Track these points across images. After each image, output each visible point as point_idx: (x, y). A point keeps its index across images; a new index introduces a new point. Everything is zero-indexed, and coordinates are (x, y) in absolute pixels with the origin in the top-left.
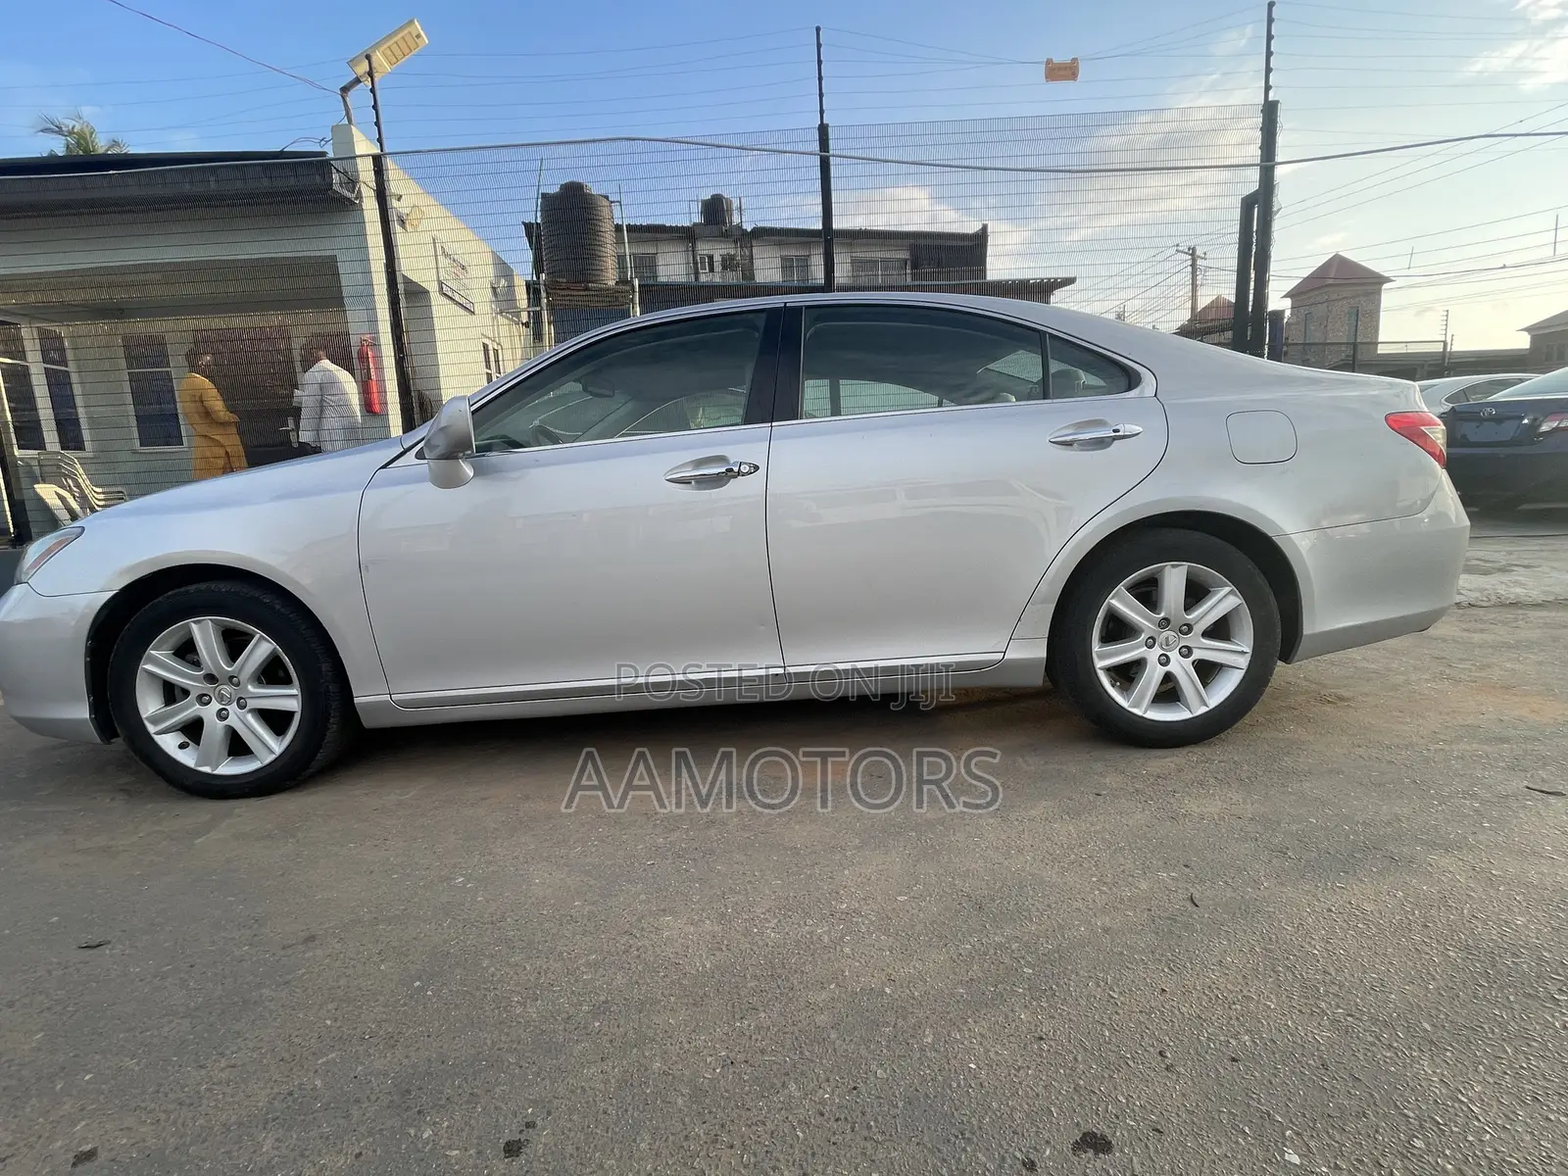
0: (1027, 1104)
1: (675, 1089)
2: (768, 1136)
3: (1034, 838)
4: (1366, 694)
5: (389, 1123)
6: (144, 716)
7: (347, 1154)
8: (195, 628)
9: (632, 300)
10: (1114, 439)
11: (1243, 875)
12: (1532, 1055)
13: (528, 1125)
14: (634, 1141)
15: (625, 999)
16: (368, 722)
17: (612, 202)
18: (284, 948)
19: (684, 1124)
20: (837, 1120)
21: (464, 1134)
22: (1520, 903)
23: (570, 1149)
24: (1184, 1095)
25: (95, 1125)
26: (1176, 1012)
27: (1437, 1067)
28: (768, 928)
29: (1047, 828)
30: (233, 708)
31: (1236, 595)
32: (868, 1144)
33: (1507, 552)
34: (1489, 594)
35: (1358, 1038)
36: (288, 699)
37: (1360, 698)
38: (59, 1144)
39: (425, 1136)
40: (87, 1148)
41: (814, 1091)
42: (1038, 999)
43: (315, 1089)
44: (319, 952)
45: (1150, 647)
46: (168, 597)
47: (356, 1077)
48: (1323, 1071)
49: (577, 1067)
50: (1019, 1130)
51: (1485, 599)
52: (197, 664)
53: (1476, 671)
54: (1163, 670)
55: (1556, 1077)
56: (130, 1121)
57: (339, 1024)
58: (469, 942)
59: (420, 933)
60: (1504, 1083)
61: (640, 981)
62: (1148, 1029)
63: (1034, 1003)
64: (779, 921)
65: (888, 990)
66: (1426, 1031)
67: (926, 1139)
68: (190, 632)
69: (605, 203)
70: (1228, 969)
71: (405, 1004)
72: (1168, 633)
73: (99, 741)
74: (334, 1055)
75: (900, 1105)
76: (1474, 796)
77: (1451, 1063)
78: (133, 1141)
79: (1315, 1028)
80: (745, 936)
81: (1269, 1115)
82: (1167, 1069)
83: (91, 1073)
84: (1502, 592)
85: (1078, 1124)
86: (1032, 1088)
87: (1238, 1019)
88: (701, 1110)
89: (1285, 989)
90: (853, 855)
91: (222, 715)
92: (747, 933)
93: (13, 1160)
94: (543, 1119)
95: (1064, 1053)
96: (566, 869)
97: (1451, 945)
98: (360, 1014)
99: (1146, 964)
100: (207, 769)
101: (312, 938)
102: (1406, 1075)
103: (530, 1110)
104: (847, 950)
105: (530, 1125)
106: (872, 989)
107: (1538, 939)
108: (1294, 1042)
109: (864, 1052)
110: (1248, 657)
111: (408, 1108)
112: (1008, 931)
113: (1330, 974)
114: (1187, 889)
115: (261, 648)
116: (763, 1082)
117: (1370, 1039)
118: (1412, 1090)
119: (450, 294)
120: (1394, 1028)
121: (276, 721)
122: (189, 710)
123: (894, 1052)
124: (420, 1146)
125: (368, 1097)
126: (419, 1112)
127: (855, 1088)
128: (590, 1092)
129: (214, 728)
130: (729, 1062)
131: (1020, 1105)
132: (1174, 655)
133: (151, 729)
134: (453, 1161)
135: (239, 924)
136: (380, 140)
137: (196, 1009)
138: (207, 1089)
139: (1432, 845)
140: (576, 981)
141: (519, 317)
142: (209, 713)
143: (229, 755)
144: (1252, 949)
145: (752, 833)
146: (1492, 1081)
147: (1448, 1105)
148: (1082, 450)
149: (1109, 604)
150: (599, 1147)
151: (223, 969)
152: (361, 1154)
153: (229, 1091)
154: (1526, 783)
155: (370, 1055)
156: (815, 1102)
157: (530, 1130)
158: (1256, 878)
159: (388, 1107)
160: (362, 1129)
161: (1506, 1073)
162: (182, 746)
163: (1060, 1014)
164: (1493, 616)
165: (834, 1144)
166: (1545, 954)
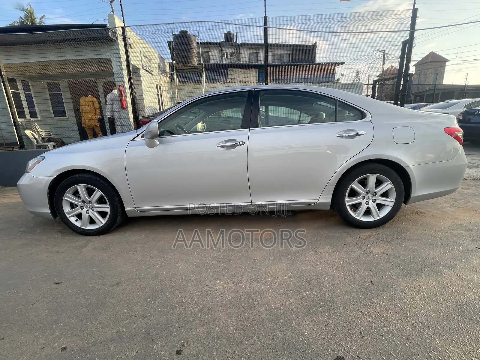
0: (322, 346)
1: (222, 336)
2: (249, 353)
3: (325, 259)
4: (429, 211)
5: (144, 343)
6: (65, 212)
7: (134, 352)
8: (78, 187)
9: (202, 70)
10: (357, 135)
11: (387, 274)
12: (469, 339)
13: (182, 345)
14: (212, 352)
15: (207, 307)
16: (129, 215)
17: (196, 37)
18: (111, 286)
19: (225, 348)
20: (268, 348)
21: (165, 347)
22: (471, 288)
23: (194, 353)
24: (367, 346)
25: (65, 339)
26: (365, 319)
27: (441, 341)
28: (247, 286)
29: (329, 256)
30: (90, 210)
31: (391, 184)
32: (277, 357)
33: (478, 160)
34: (471, 176)
35: (418, 330)
36: (106, 208)
37: (427, 213)
38: (57, 344)
39: (155, 347)
40: (64, 346)
41: (261, 340)
42: (325, 313)
43: (123, 331)
44: (120, 288)
45: (363, 199)
46: (71, 178)
47: (134, 328)
48: (407, 341)
49: (195, 328)
50: (319, 355)
51: (470, 177)
52: (79, 197)
53: (464, 204)
54: (367, 206)
55: (476, 346)
56: (74, 339)
57: (128, 311)
58: (162, 287)
59: (148, 283)
60: (460, 347)
61: (211, 302)
62: (357, 324)
63: (324, 314)
64: (251, 284)
65: (282, 308)
66: (438, 329)
67: (293, 356)
68: (77, 188)
69: (194, 37)
70: (381, 306)
71: (146, 306)
72: (369, 195)
73: (53, 218)
74: (127, 321)
75: (286, 345)
76: (460, 250)
77: (445, 340)
78: (76, 345)
79: (406, 326)
80: (240, 288)
81: (391, 354)
82: (362, 337)
83: (62, 323)
84: (475, 175)
85: (336, 353)
86: (323, 342)
87: (383, 322)
88: (230, 343)
89: (398, 313)
90: (271, 262)
91: (87, 212)
92: (241, 287)
93: (45, 349)
94: (186, 344)
95: (332, 331)
96: (189, 264)
97: (448, 301)
98: (134, 308)
99: (357, 303)
100: (84, 227)
101: (118, 284)
102: (432, 343)
103: (183, 341)
104: (270, 294)
105: (183, 345)
106: (277, 307)
107: (475, 300)
108: (399, 331)
109: (275, 328)
110: (393, 203)
111: (149, 339)
112: (317, 290)
113: (411, 309)
114: (370, 279)
115: (98, 194)
116: (247, 336)
117: (422, 331)
118: (433, 348)
119: (146, 69)
120: (429, 328)
121: (103, 214)
122: (78, 211)
123: (284, 328)
124: (154, 350)
125: (138, 335)
126: (152, 340)
127: (273, 339)
128: (199, 336)
129: (85, 216)
130: (237, 329)
131: (320, 347)
132: (370, 202)
133: (68, 216)
134: (163, 355)
135: (98, 278)
136: (124, 22)
137: (89, 305)
138: (95, 330)
139: (445, 267)
140: (193, 301)
141: (167, 75)
142: (84, 211)
143: (90, 223)
144: (389, 300)
145: (242, 254)
146: (456, 346)
147: (443, 353)
148: (346, 139)
149: (352, 186)
150: (202, 353)
151: (95, 293)
152: (137, 352)
153: (100, 330)
154: (476, 246)
155: (137, 321)
156: (262, 342)
157: (183, 347)
158: (391, 275)
159: (144, 338)
160: (138, 344)
161: (461, 344)
162: (77, 221)
163: (332, 318)
164: (471, 183)
165: (267, 356)
166: (476, 305)
